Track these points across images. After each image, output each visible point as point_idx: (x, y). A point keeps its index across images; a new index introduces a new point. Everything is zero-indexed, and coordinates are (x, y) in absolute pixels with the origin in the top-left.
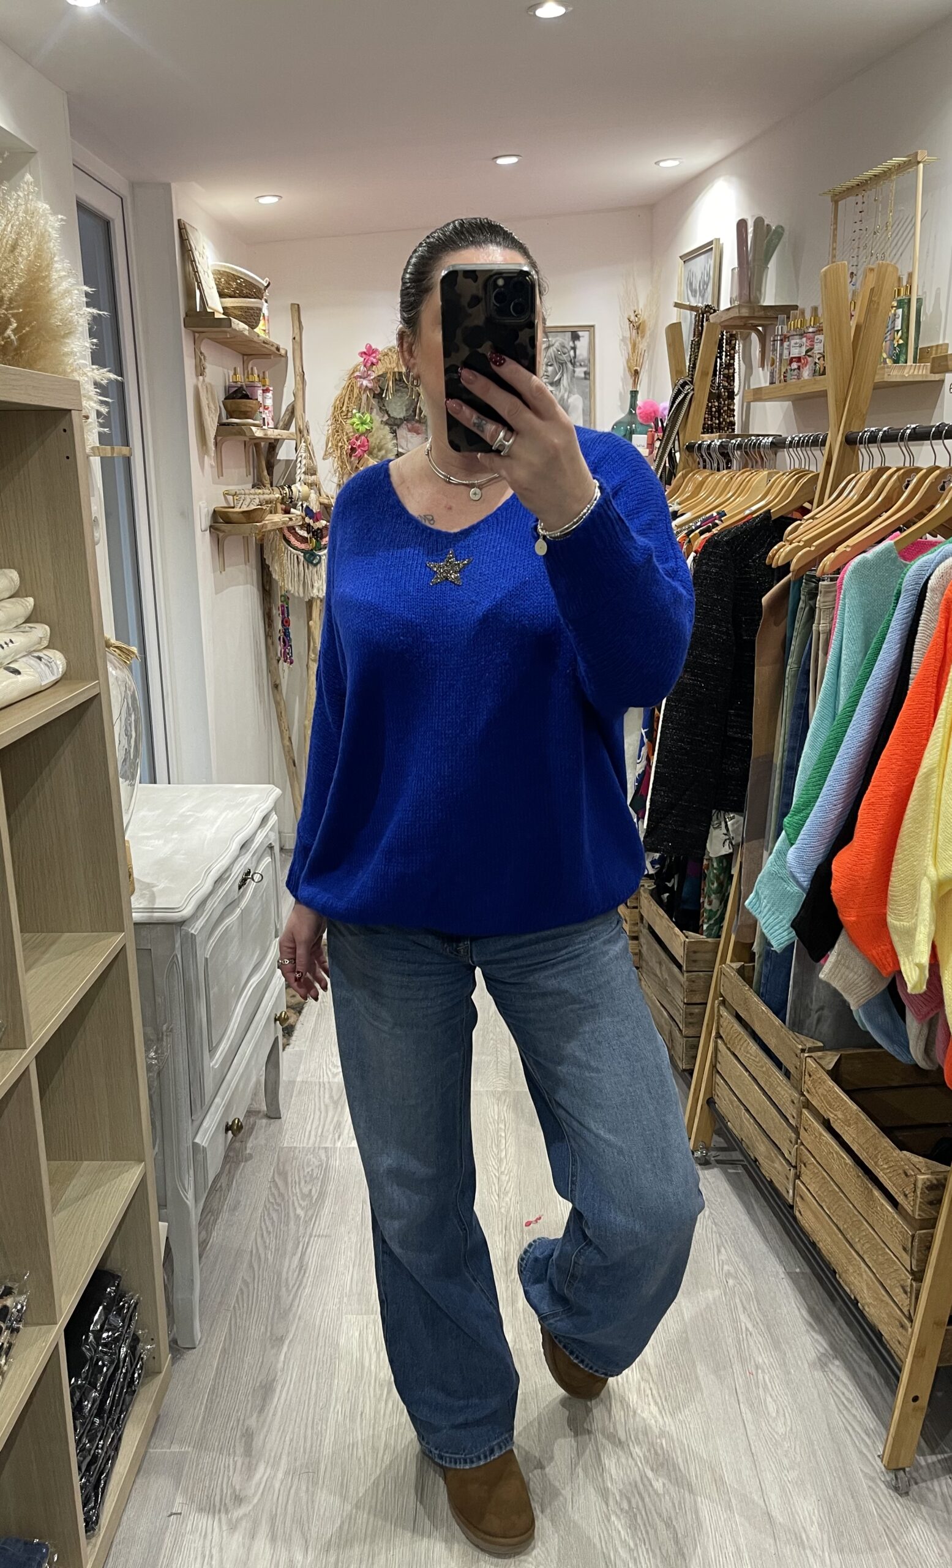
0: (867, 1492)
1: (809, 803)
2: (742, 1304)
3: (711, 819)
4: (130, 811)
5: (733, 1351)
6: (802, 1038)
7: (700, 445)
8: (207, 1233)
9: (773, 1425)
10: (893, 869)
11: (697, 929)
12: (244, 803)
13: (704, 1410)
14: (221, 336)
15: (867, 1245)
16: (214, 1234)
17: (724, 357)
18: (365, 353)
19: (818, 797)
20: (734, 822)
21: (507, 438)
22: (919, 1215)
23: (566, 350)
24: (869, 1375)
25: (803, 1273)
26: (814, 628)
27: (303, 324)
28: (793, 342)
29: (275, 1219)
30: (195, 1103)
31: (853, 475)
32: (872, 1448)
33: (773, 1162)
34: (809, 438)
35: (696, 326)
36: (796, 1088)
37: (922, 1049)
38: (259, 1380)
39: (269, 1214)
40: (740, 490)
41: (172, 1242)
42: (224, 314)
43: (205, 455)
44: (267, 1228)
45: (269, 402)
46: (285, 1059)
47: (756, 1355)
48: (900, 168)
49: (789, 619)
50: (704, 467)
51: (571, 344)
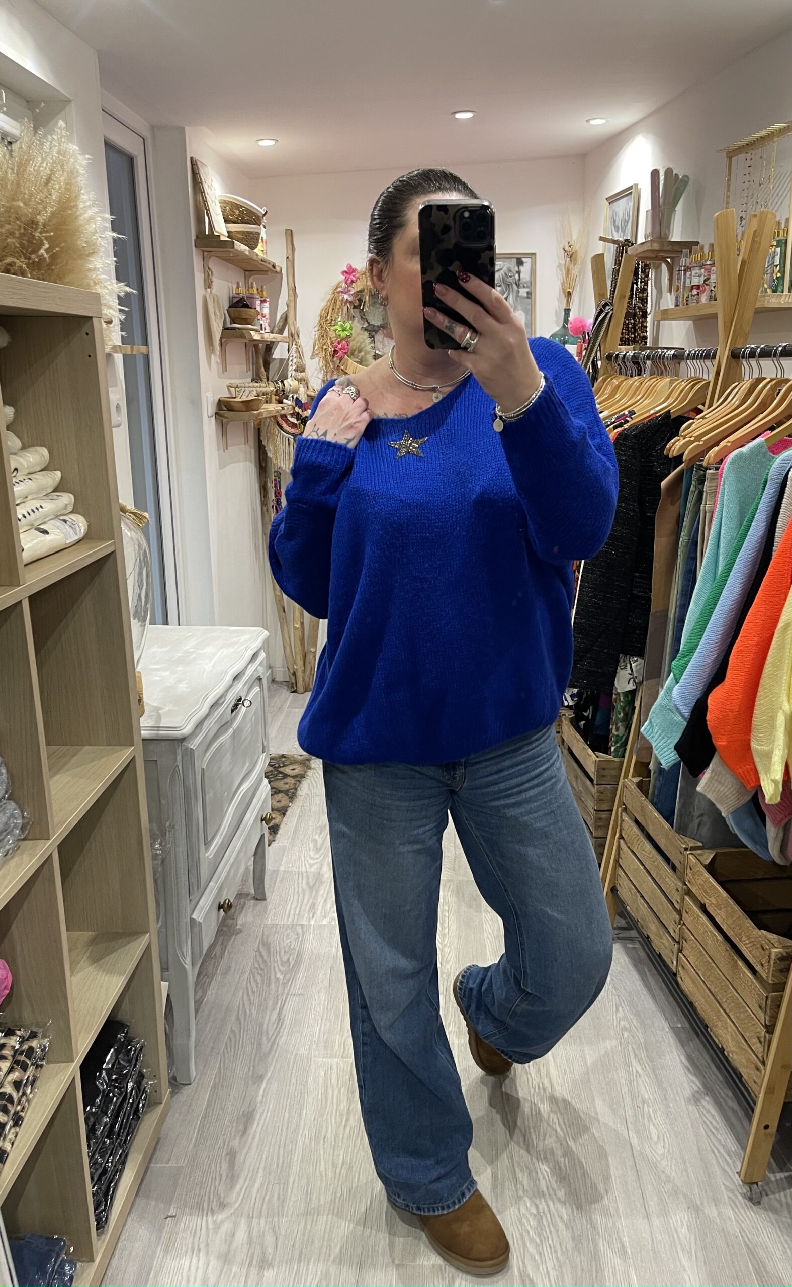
0: (727, 1201)
1: (691, 650)
2: (634, 1052)
3: (618, 661)
4: (142, 648)
5: (625, 1089)
6: (685, 838)
7: (617, 355)
8: (203, 992)
9: (655, 1148)
10: (756, 703)
11: (606, 751)
12: (238, 642)
13: (600, 1137)
14: (225, 255)
15: (732, 1005)
16: (209, 993)
17: (639, 283)
18: (346, 272)
19: (698, 645)
20: (636, 664)
21: (473, 338)
22: (772, 981)
23: (512, 274)
24: (732, 1109)
25: (683, 1028)
26: (702, 508)
27: (295, 247)
28: (694, 272)
29: (259, 981)
30: (193, 887)
31: (737, 383)
32: (732, 1166)
33: (661, 938)
34: (704, 352)
35: (617, 257)
36: (680, 879)
37: (778, 851)
38: (242, 1109)
39: (254, 977)
40: (648, 394)
41: (172, 999)
42: (228, 237)
43: (212, 353)
44: (252, 989)
45: (266, 311)
46: (271, 852)
47: (643, 1092)
48: (781, 132)
49: (682, 500)
50: (621, 373)
51: (516, 269)
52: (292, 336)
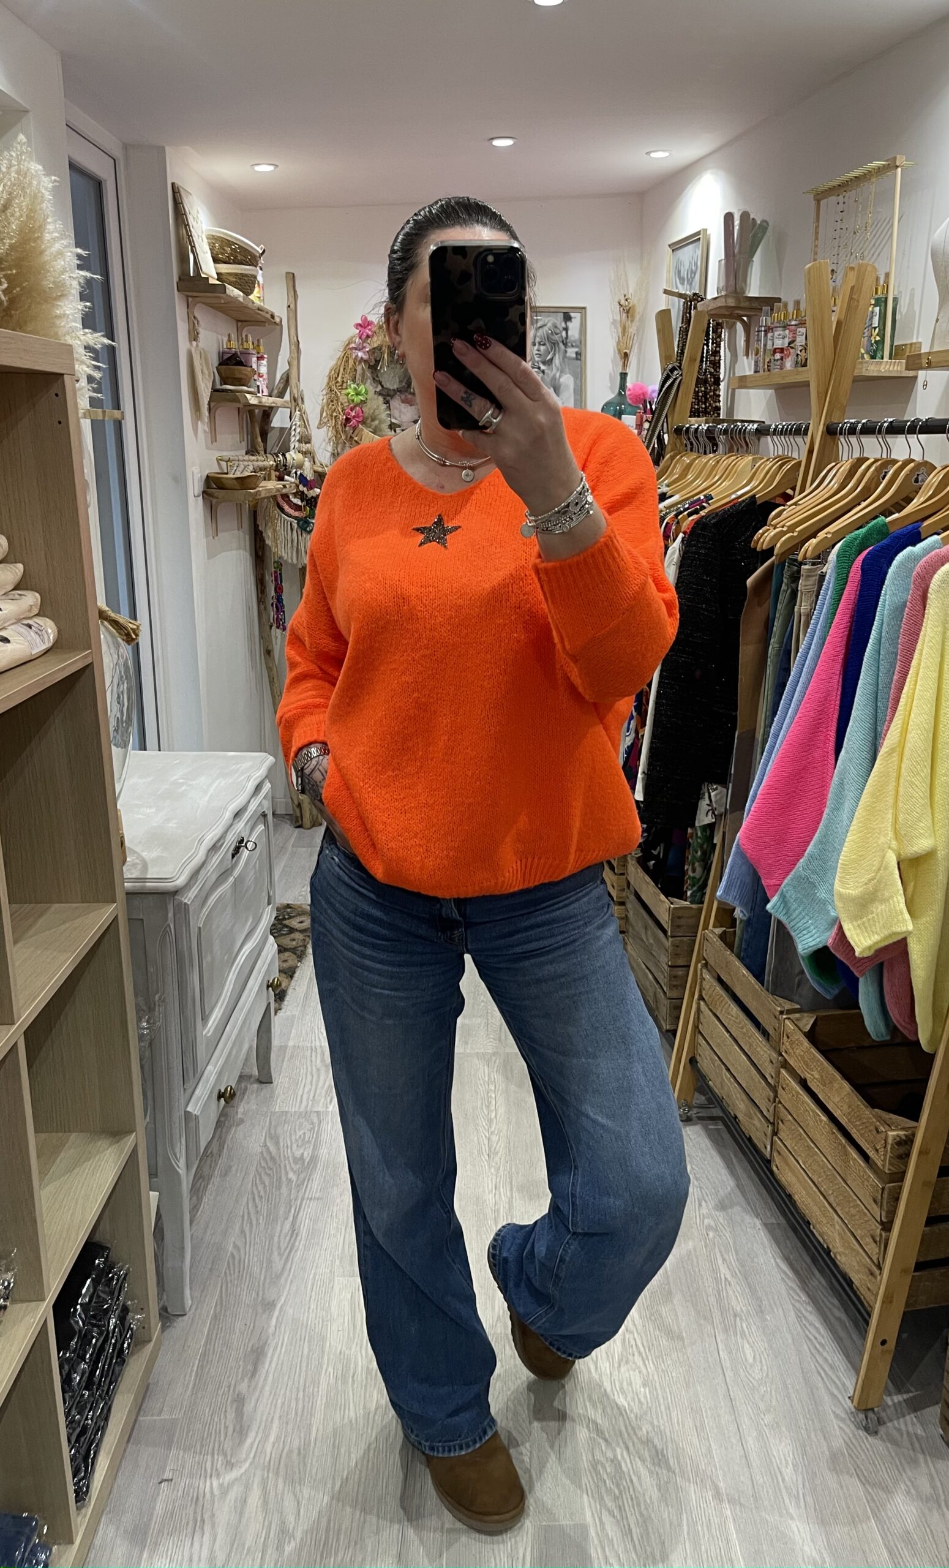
0: (837, 1433)
2: (722, 1256)
3: (699, 792)
4: (123, 777)
5: (712, 1300)
6: (781, 1000)
7: (688, 429)
8: (199, 1199)
9: (751, 1372)
11: (681, 895)
12: (238, 770)
13: (685, 1357)
14: (214, 301)
15: (841, 1198)
16: (206, 1199)
17: (710, 344)
18: (360, 325)
20: (718, 793)
21: (495, 416)
22: (889, 1169)
23: (558, 331)
24: (839, 1319)
25: (779, 1225)
26: (796, 610)
27: (298, 293)
28: (776, 334)
29: (267, 1183)
30: (187, 1070)
31: (833, 464)
32: (843, 1390)
33: (752, 1118)
34: (792, 427)
35: (684, 313)
36: (774, 1049)
38: (250, 1346)
39: (261, 1178)
40: (725, 475)
41: (162, 1212)
42: (218, 280)
43: (198, 420)
44: (259, 1193)
45: (263, 370)
46: (277, 1023)
47: (734, 1303)
48: (880, 171)
49: (771, 600)
50: (691, 450)
51: (563, 325)
52: (295, 400)
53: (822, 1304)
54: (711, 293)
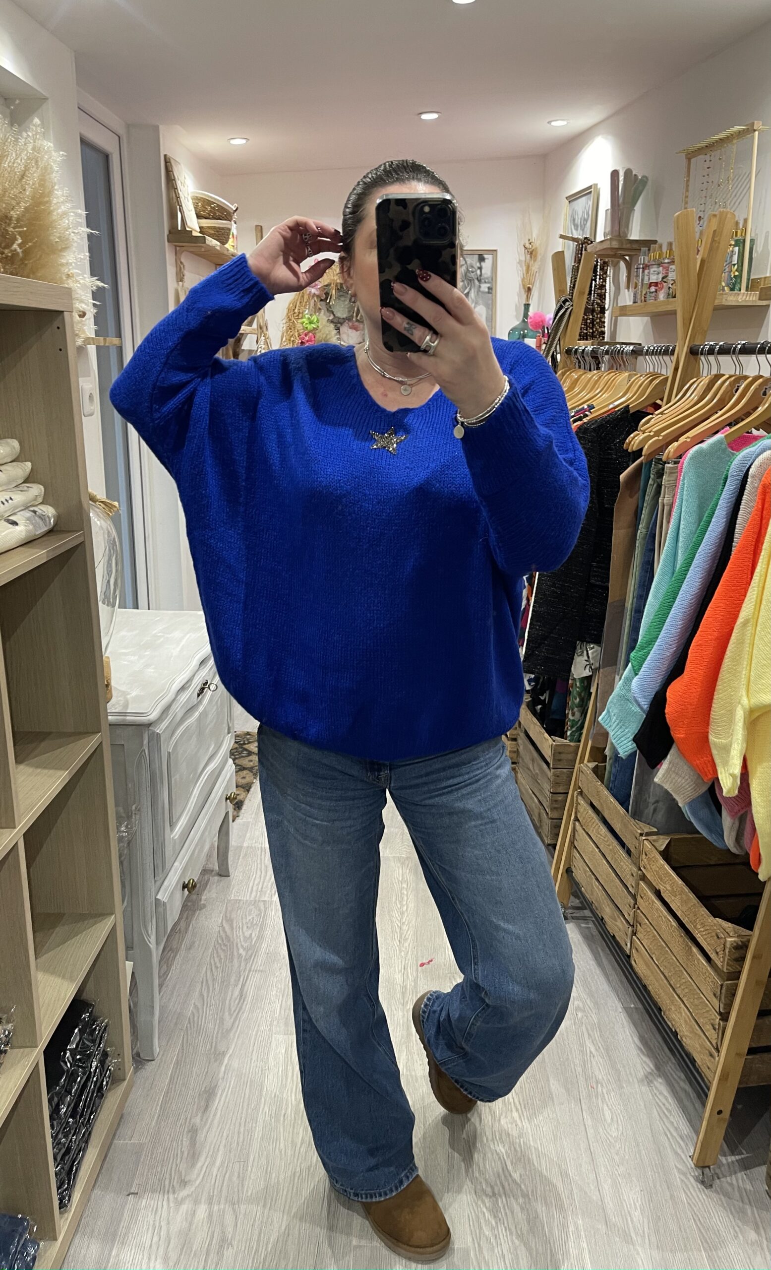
0: (679, 1184)
1: (651, 642)
2: (587, 1034)
3: (575, 648)
4: (111, 632)
5: (579, 1069)
6: (641, 824)
7: (576, 350)
8: (167, 968)
9: (609, 1131)
10: (715, 697)
11: (562, 735)
13: (554, 1115)
14: (196, 250)
15: (687, 990)
16: (173, 968)
17: (598, 280)
19: (657, 638)
20: (593, 651)
21: (433, 340)
22: (727, 970)
23: (474, 270)
24: (685, 1091)
25: (636, 1008)
26: (660, 501)
28: (652, 270)
29: (222, 957)
30: (158, 866)
31: (695, 379)
32: (685, 1150)
33: (615, 920)
34: (662, 348)
35: (577, 254)
36: (635, 865)
37: (734, 839)
38: (204, 1087)
39: (217, 952)
40: (607, 387)
41: (136, 978)
42: (200, 232)
44: (215, 964)
46: (235, 828)
47: (597, 1073)
48: (740, 134)
49: (640, 493)
50: (580, 367)
51: (478, 265)
52: (261, 328)
53: (670, 1077)
54: (600, 237)
